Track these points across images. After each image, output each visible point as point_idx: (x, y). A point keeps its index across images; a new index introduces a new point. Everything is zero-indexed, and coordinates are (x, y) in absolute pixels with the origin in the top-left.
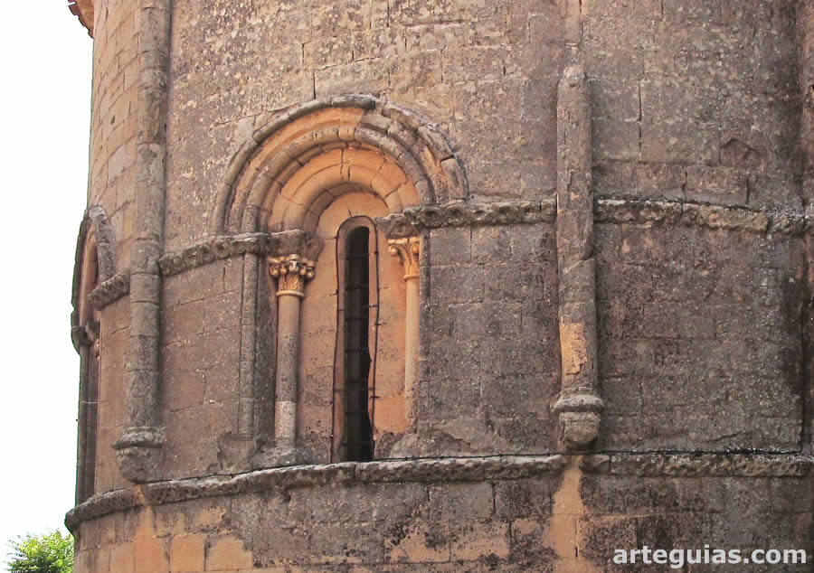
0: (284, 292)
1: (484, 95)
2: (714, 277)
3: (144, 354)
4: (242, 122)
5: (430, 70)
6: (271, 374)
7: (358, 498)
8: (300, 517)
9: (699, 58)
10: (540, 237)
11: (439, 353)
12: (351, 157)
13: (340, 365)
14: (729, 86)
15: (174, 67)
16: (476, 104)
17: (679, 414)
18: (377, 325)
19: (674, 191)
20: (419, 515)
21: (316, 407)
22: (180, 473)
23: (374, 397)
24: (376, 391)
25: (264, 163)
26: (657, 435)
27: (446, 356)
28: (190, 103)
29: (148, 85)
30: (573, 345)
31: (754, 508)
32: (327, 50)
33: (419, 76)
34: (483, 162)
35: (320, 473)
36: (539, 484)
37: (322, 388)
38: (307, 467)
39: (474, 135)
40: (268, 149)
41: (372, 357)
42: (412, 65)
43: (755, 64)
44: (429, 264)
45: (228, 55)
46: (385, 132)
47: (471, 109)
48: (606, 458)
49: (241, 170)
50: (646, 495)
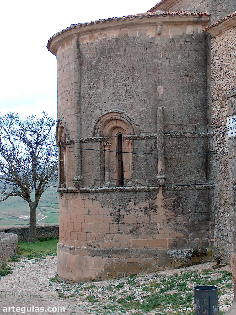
0: (106, 149)
1: (143, 111)
2: (188, 148)
3: (78, 160)
4: (96, 112)
5: (133, 106)
6: (104, 166)
7: (121, 195)
8: (110, 198)
9: (186, 101)
10: (154, 142)
12: (118, 122)
13: (117, 164)
14: (192, 106)
15: (82, 95)
16: (142, 113)
17: (181, 177)
18: (124, 156)
19: (180, 130)
20: (132, 198)
21: (113, 173)
22: (86, 186)
23: (124, 172)
24: (124, 170)
25: (102, 122)
26: (177, 182)
27: (137, 166)
28: (85, 105)
29: (77, 100)
30: (160, 165)
31: (196, 196)
32: (113, 99)
33: (131, 107)
34: (143, 126)
35: (114, 189)
36: (155, 192)
37: (114, 169)
38: (112, 188)
39: (142, 120)
40: (102, 119)
41: (123, 163)
42: (130, 104)
43: (197, 100)
45: (93, 96)
46: (125, 118)
48: (167, 187)
49: (97, 123)
50: (175, 194)
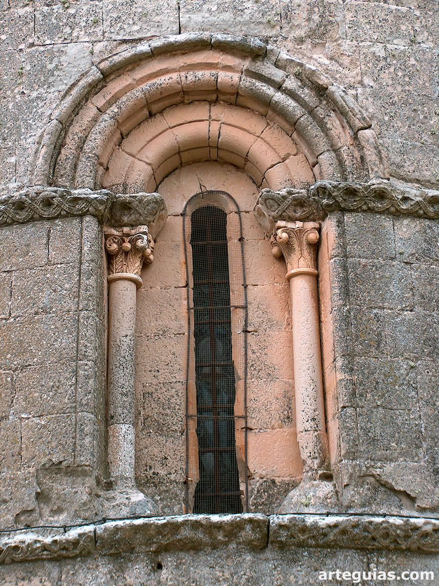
0: (124, 275)
1: (395, 62)
11: (366, 371)
12: (221, 113)
16: (387, 71)
18: (246, 331)
21: (160, 438)
23: (247, 429)
24: (249, 420)
25: (109, 104)
27: (376, 375)
34: (399, 140)
37: (168, 411)
39: (386, 106)
40: (115, 86)
41: (241, 375)
44: (346, 256)
46: (279, 87)
47: (382, 76)
49: (77, 108)
